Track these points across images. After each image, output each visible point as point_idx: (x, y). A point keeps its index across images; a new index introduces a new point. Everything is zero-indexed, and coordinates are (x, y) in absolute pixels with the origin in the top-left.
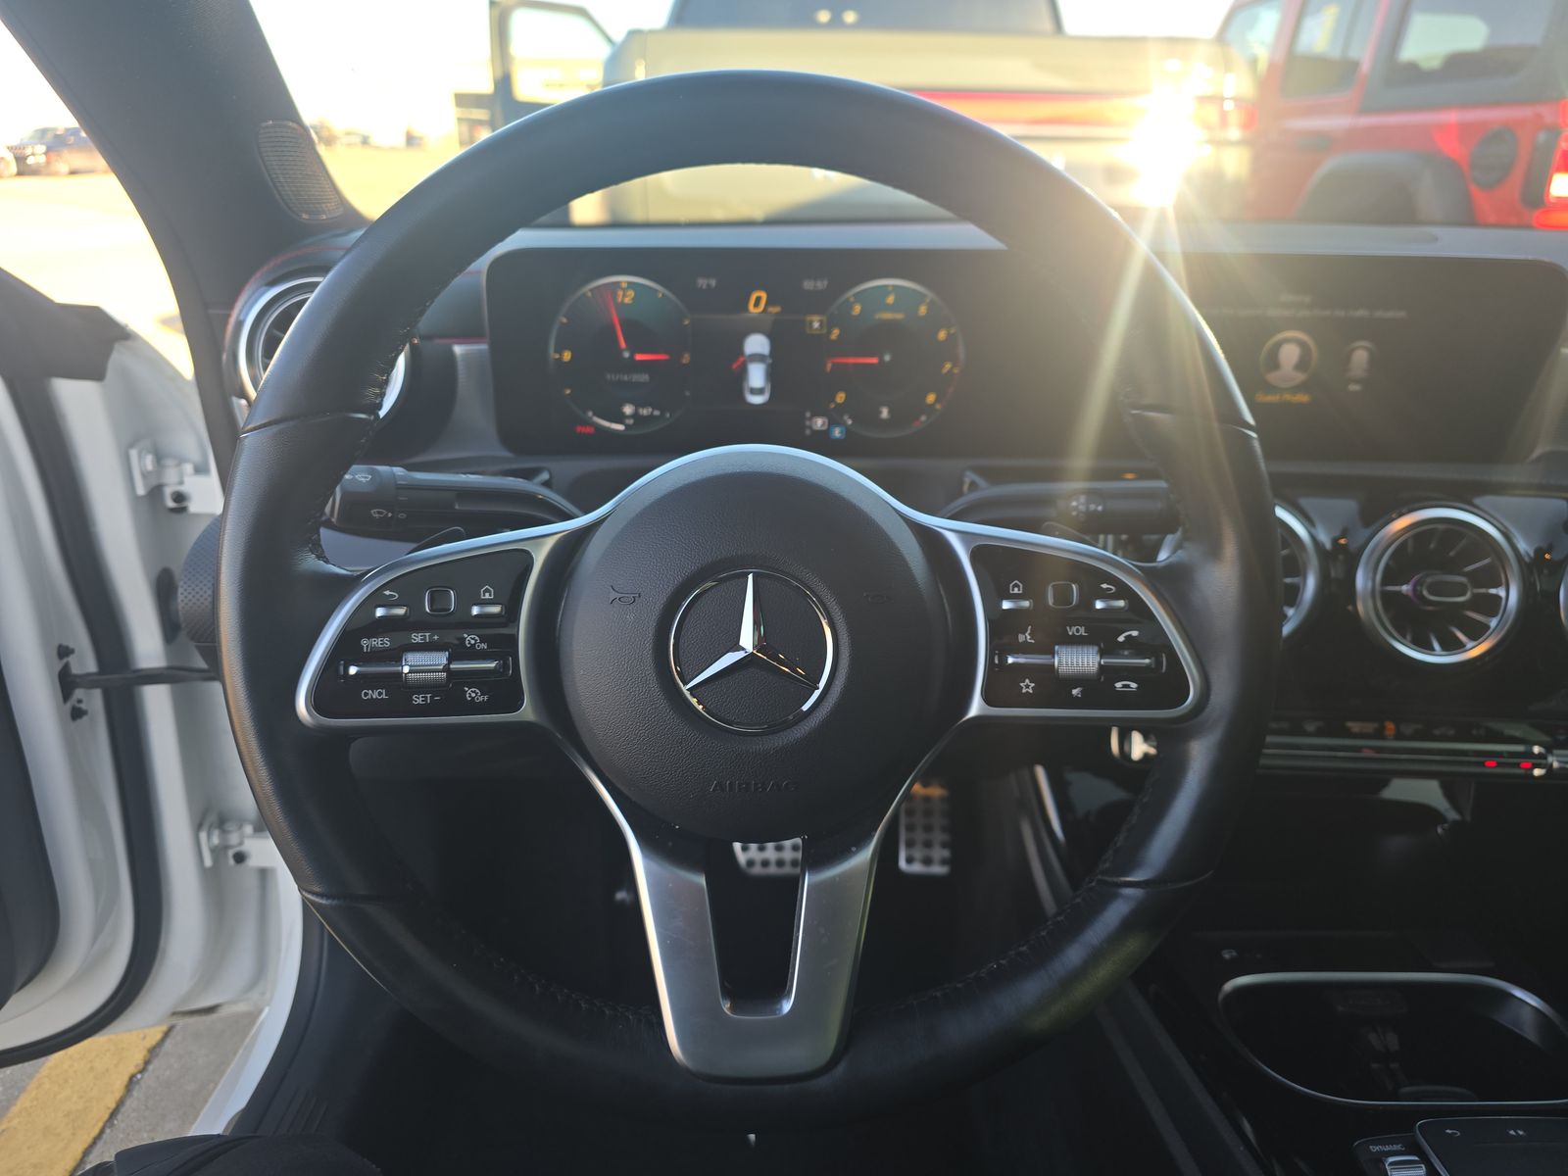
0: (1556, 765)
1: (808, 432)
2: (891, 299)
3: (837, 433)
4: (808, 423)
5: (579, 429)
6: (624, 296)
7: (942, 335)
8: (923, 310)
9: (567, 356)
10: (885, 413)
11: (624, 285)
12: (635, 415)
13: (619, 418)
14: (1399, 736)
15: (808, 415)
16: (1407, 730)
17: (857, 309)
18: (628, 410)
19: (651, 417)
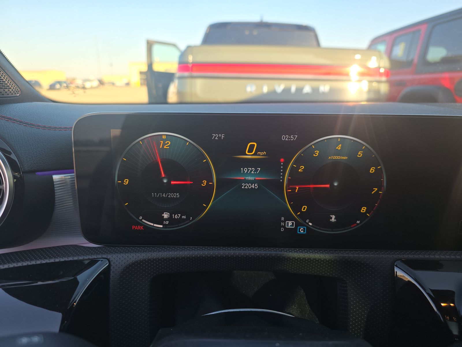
1: (282, 230)
2: (339, 147)
3: (301, 230)
4: (282, 224)
5: (133, 227)
6: (164, 144)
7: (372, 170)
8: (360, 154)
9: (126, 182)
10: (333, 219)
11: (164, 138)
12: (170, 219)
13: (160, 221)
15: (283, 219)
17: (317, 153)
18: (166, 216)
19: (180, 220)
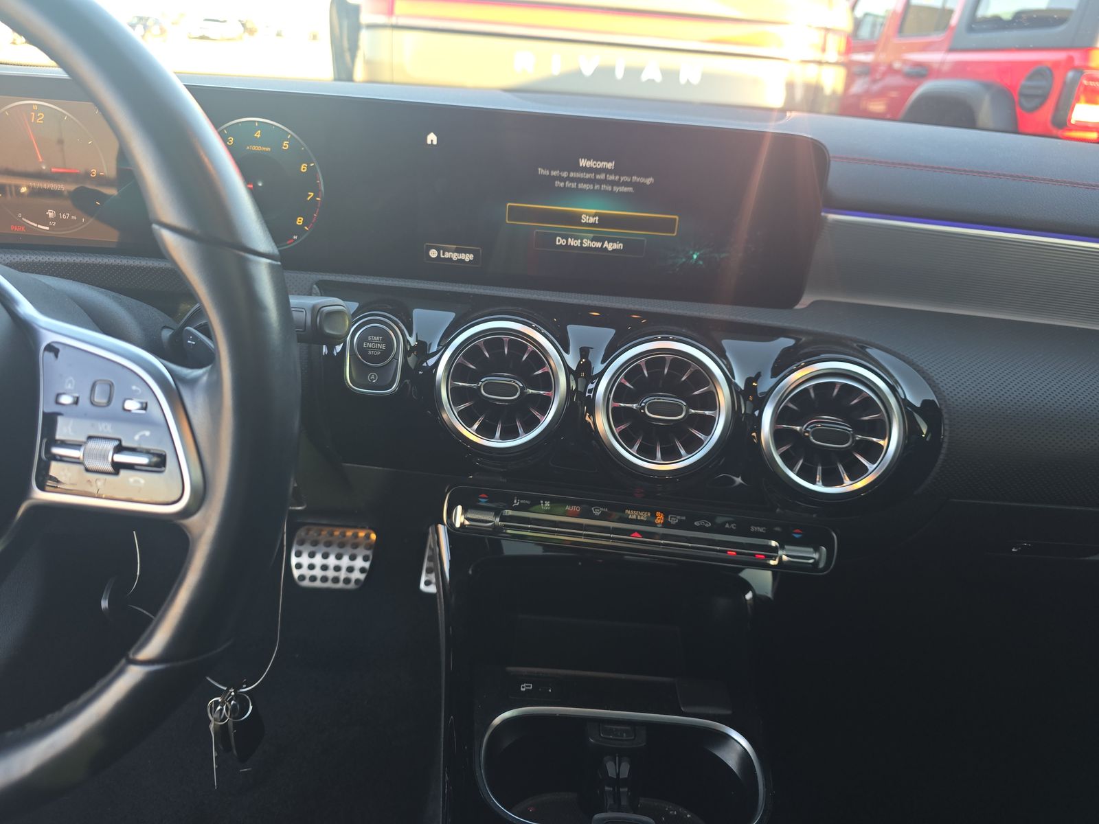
0: (785, 558)
2: (258, 134)
5: (12, 227)
6: (36, 117)
7: (304, 168)
8: (286, 146)
11: (35, 108)
12: (56, 219)
13: (45, 221)
14: (666, 524)
16: (673, 520)
17: (232, 140)
18: (51, 214)
19: (70, 222)
